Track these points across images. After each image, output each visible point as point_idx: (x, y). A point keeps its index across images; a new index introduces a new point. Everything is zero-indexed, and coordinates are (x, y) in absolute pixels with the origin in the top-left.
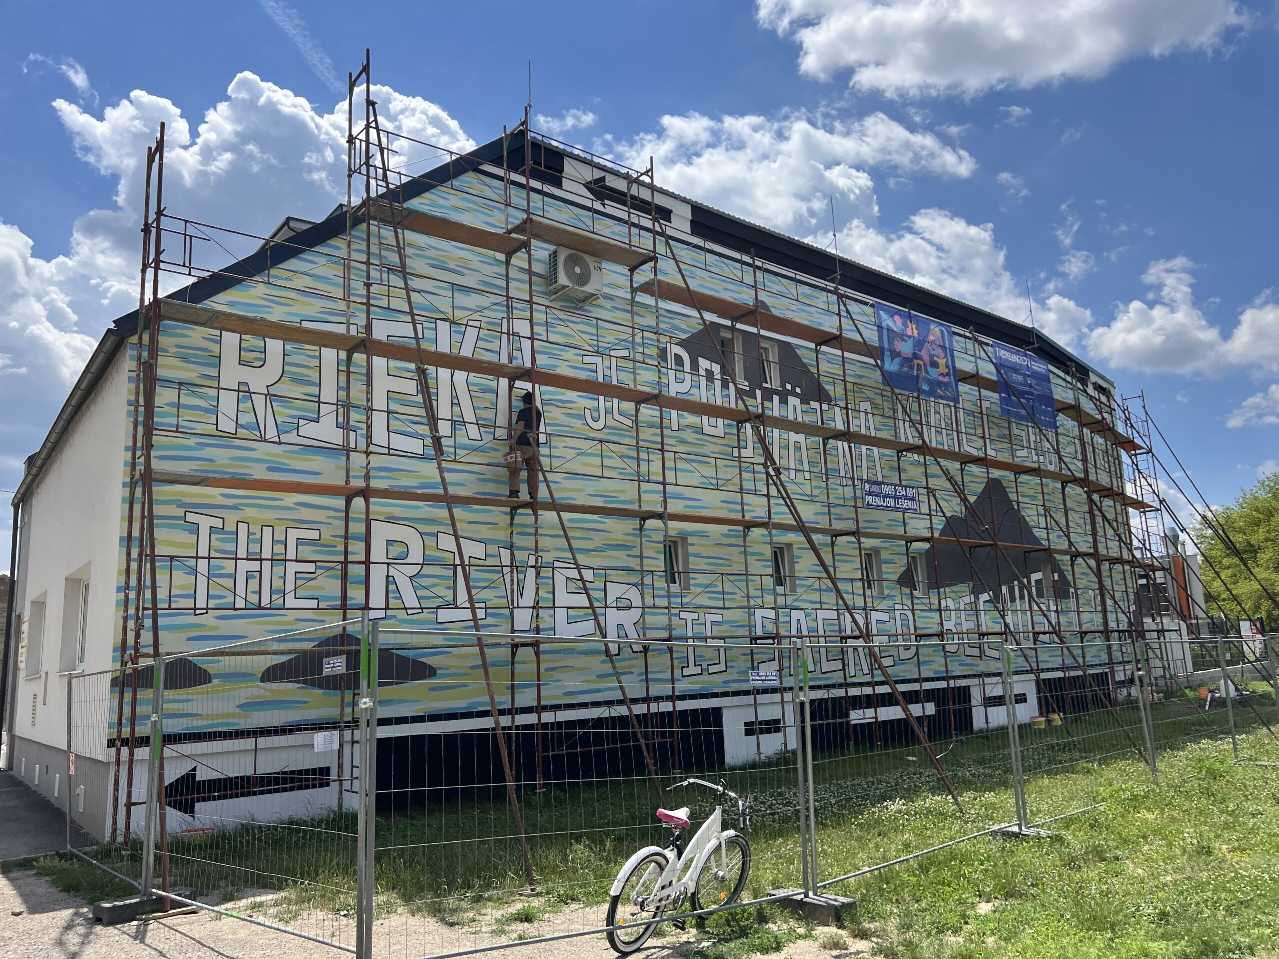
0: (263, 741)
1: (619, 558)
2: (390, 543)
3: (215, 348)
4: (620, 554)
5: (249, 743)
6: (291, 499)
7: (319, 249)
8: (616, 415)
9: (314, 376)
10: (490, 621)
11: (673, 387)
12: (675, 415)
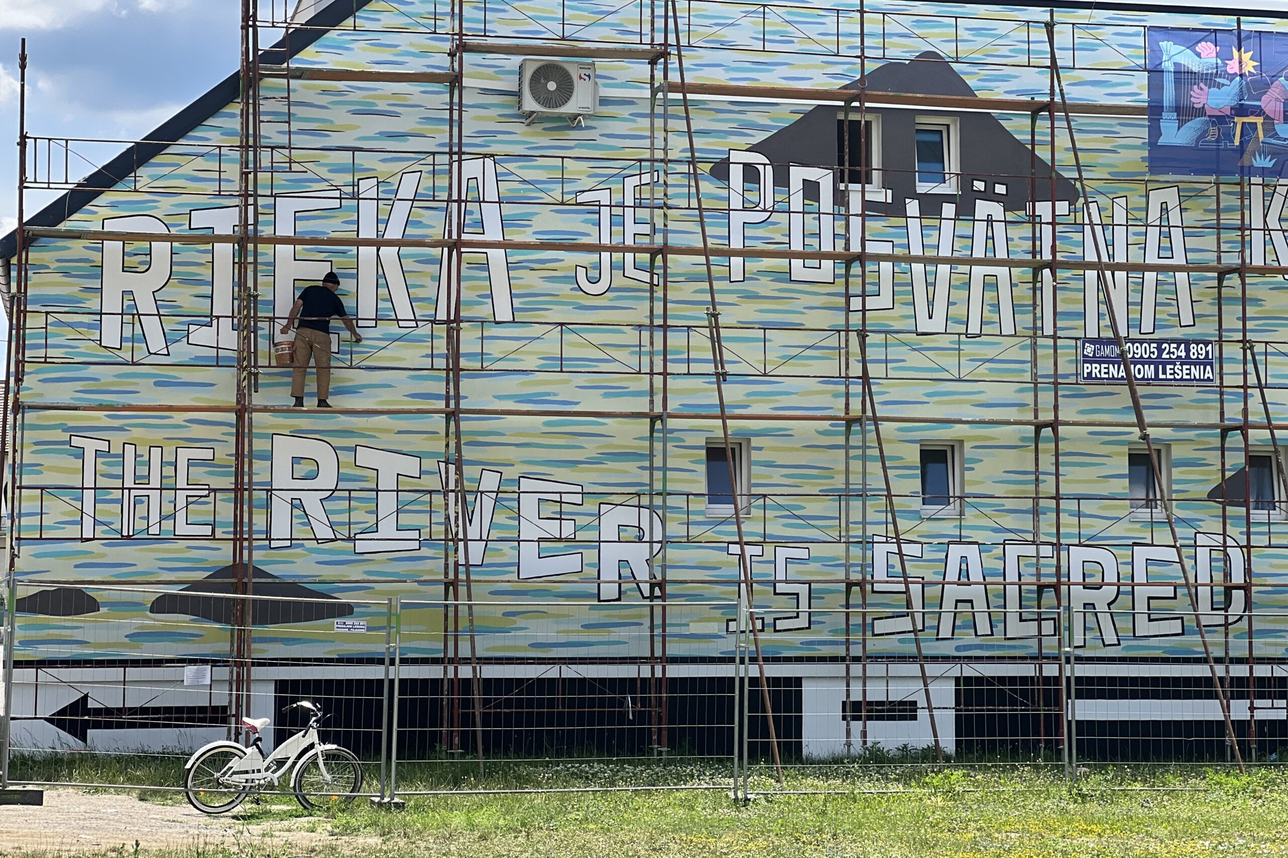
2: (296, 460)
3: (96, 258)
4: (630, 465)
6: (178, 417)
7: (211, 122)
8: (630, 271)
9: (206, 274)
10: (425, 552)
11: (738, 219)
12: (736, 261)
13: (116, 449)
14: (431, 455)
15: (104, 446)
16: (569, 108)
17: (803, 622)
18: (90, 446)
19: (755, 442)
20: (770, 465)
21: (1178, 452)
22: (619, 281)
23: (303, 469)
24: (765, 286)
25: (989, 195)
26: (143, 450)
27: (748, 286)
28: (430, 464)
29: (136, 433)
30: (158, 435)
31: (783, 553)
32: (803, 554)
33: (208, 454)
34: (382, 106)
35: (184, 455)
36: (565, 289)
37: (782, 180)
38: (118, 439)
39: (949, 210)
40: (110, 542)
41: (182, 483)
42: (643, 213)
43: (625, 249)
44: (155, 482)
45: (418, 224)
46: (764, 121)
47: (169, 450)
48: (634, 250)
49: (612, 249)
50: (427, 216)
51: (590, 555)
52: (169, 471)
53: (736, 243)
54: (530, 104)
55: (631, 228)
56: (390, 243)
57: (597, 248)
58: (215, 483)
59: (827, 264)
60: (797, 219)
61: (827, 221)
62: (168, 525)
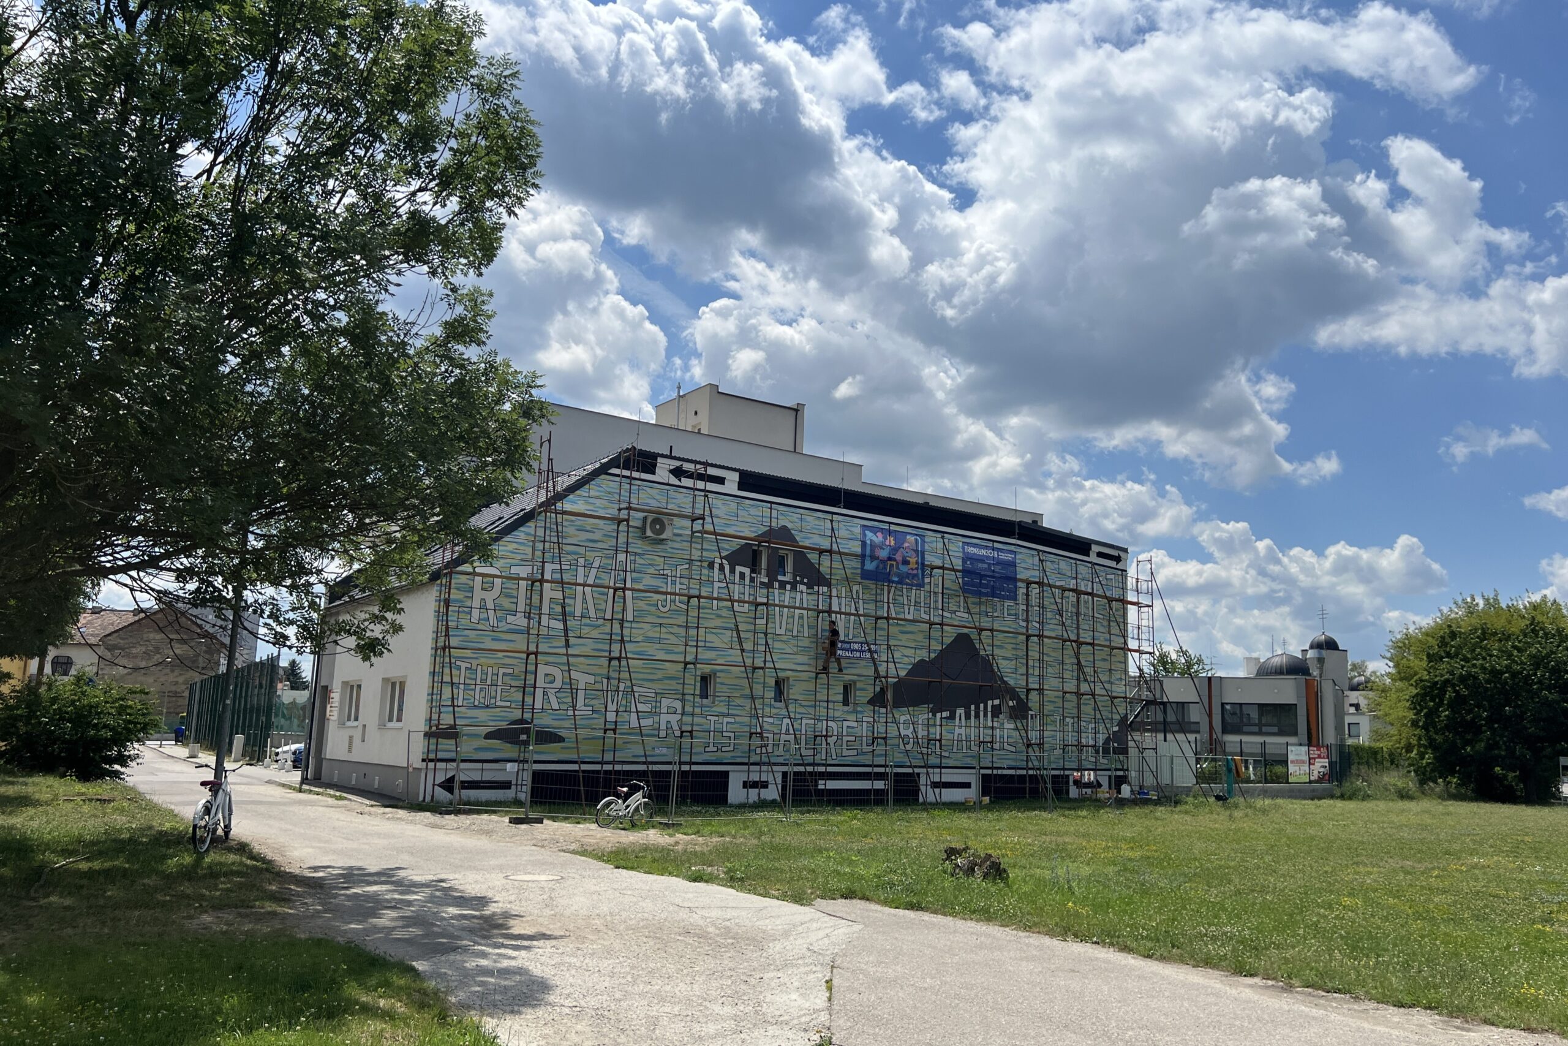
0: (486, 766)
1: (673, 685)
2: (546, 675)
3: (471, 583)
4: (673, 682)
5: (479, 765)
6: (500, 655)
7: (521, 529)
8: (677, 603)
9: (515, 593)
10: (595, 716)
11: (716, 585)
12: (715, 602)
13: (474, 667)
14: (599, 675)
15: (469, 666)
16: (663, 536)
17: (731, 748)
18: (463, 665)
19: (718, 674)
20: (722, 684)
21: (859, 685)
22: (673, 607)
23: (549, 679)
24: (724, 613)
25: (802, 583)
26: (485, 668)
27: (718, 612)
28: (598, 679)
29: (483, 660)
30: (492, 662)
31: (726, 720)
32: (732, 720)
33: (511, 671)
34: (588, 528)
35: (501, 671)
36: (653, 609)
37: (732, 571)
38: (475, 662)
39: (788, 587)
40: (469, 708)
41: (500, 683)
42: (683, 580)
43: (675, 594)
44: (489, 682)
45: (600, 578)
46: (727, 547)
47: (495, 668)
48: (680, 595)
49: (671, 594)
50: (603, 575)
51: (657, 719)
52: (495, 677)
53: (715, 595)
54: (649, 533)
55: (678, 586)
56: (589, 585)
57: (666, 593)
58: (514, 683)
59: (746, 605)
60: (737, 586)
61: (747, 588)
62: (493, 701)
